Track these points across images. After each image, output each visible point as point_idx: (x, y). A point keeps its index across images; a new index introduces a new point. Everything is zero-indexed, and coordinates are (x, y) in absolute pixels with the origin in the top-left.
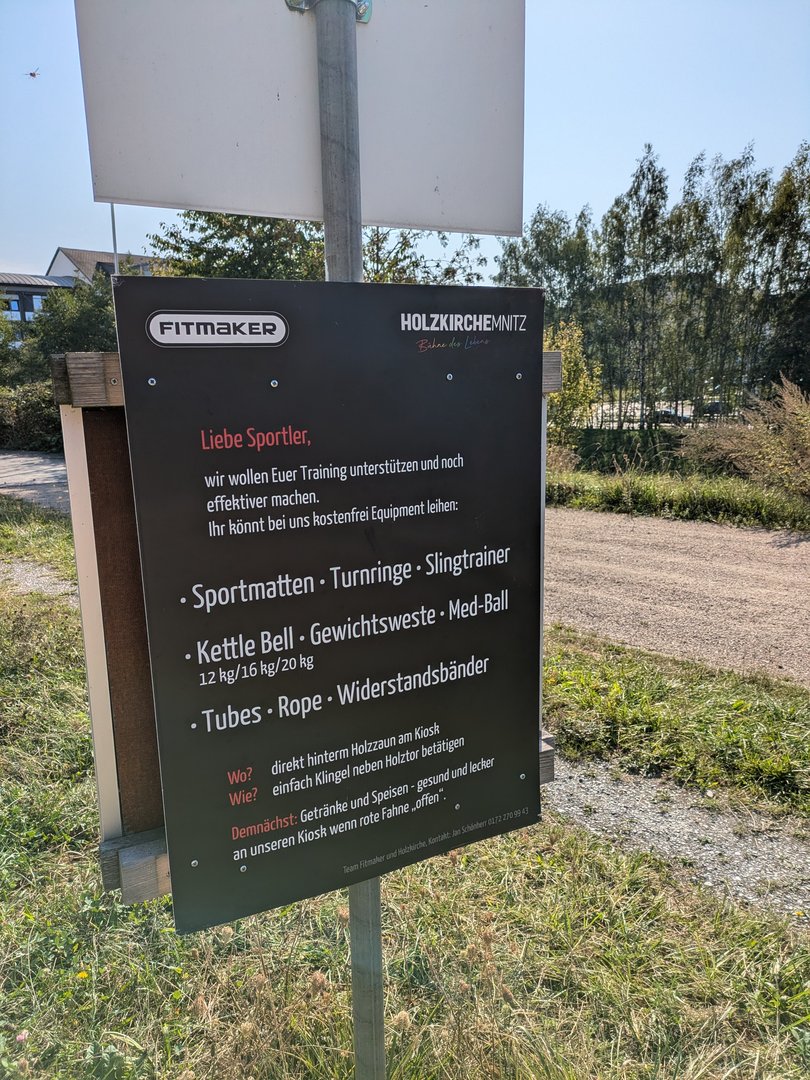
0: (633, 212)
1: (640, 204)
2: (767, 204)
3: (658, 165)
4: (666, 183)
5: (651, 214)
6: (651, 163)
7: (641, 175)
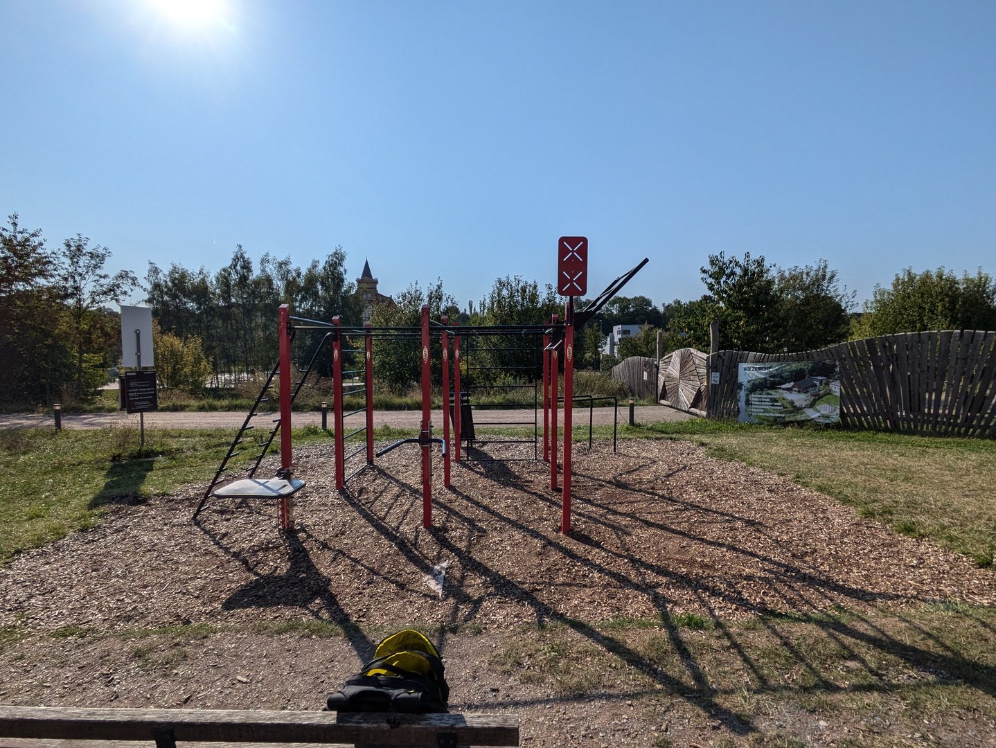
0: (234, 276)
1: (237, 272)
2: (302, 282)
3: (246, 256)
4: (251, 265)
5: (244, 279)
6: (242, 254)
7: (236, 259)
